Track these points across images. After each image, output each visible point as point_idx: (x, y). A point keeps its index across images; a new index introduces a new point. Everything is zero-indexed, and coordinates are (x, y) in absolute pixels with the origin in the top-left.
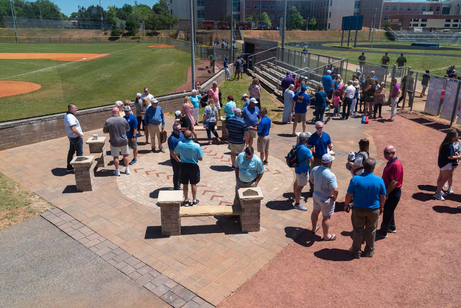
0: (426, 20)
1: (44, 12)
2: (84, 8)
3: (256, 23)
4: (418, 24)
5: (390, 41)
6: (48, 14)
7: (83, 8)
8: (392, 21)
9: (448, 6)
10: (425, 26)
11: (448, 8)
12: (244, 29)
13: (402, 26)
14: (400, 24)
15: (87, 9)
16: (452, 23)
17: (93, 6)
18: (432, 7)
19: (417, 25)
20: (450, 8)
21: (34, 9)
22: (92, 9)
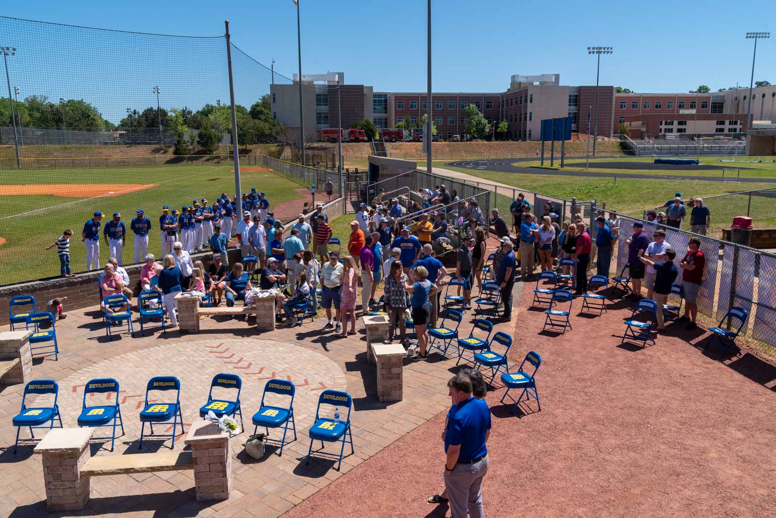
0: (686, 122)
1: (70, 119)
2: (137, 111)
3: (410, 131)
4: (672, 129)
5: (627, 156)
6: (76, 121)
8: (630, 125)
9: (719, 100)
10: (685, 132)
11: (719, 103)
12: (392, 141)
13: (647, 132)
14: (644, 129)
15: (141, 113)
16: (727, 126)
17: (151, 109)
18: (696, 103)
19: (671, 131)
20: (723, 103)
21: (55, 115)
22: (150, 114)
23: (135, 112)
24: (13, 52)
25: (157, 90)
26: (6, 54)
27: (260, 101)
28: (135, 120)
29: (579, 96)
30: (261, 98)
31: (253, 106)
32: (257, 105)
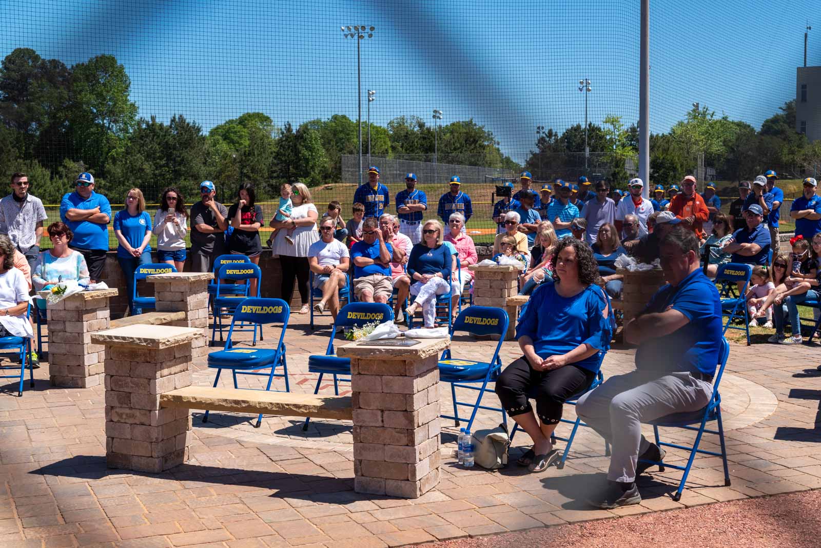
1: (446, 146)
2: (554, 132)
6: (455, 149)
7: (550, 132)
15: (560, 135)
17: (579, 126)
21: (424, 138)
22: (575, 136)
23: (550, 134)
24: (370, 32)
25: (585, 86)
26: (360, 37)
27: (781, 112)
28: (550, 146)
30: (784, 106)
31: (767, 121)
32: (775, 120)
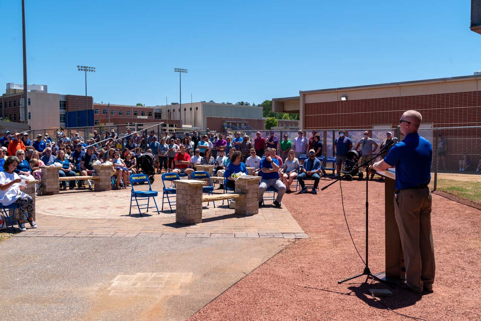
0: (142, 124)
4: (134, 129)
9: (158, 111)
11: (159, 113)
16: (168, 128)
18: (144, 112)
20: (161, 114)
29: (68, 102)
